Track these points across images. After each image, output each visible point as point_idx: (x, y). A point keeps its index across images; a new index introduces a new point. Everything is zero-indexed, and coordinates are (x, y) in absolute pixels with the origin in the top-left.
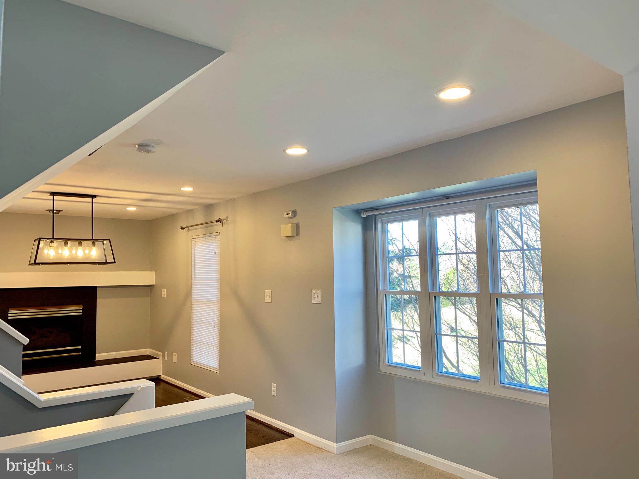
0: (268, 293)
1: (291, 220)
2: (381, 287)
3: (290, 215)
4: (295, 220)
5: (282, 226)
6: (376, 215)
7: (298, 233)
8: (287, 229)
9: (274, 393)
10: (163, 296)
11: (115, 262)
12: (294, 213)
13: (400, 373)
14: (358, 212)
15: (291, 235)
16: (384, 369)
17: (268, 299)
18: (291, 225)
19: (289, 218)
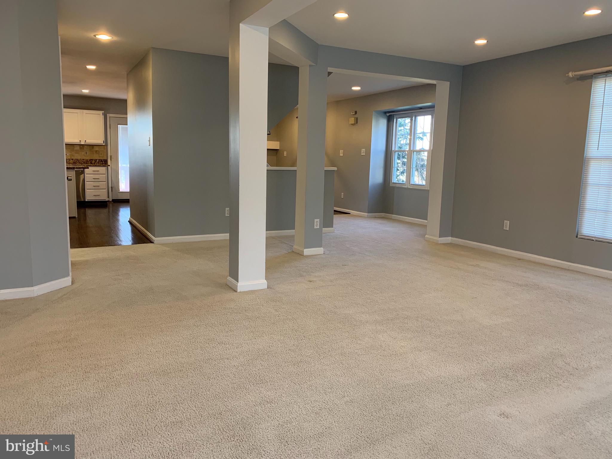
0: (341, 151)
1: (354, 116)
2: (393, 149)
3: (354, 113)
4: (356, 116)
5: (350, 119)
6: (393, 114)
7: (357, 123)
8: (352, 121)
9: (342, 197)
10: (285, 155)
11: (270, 134)
12: (356, 113)
13: (397, 186)
14: (385, 113)
15: (353, 123)
16: (391, 185)
17: (341, 155)
18: (354, 118)
19: (353, 115)
